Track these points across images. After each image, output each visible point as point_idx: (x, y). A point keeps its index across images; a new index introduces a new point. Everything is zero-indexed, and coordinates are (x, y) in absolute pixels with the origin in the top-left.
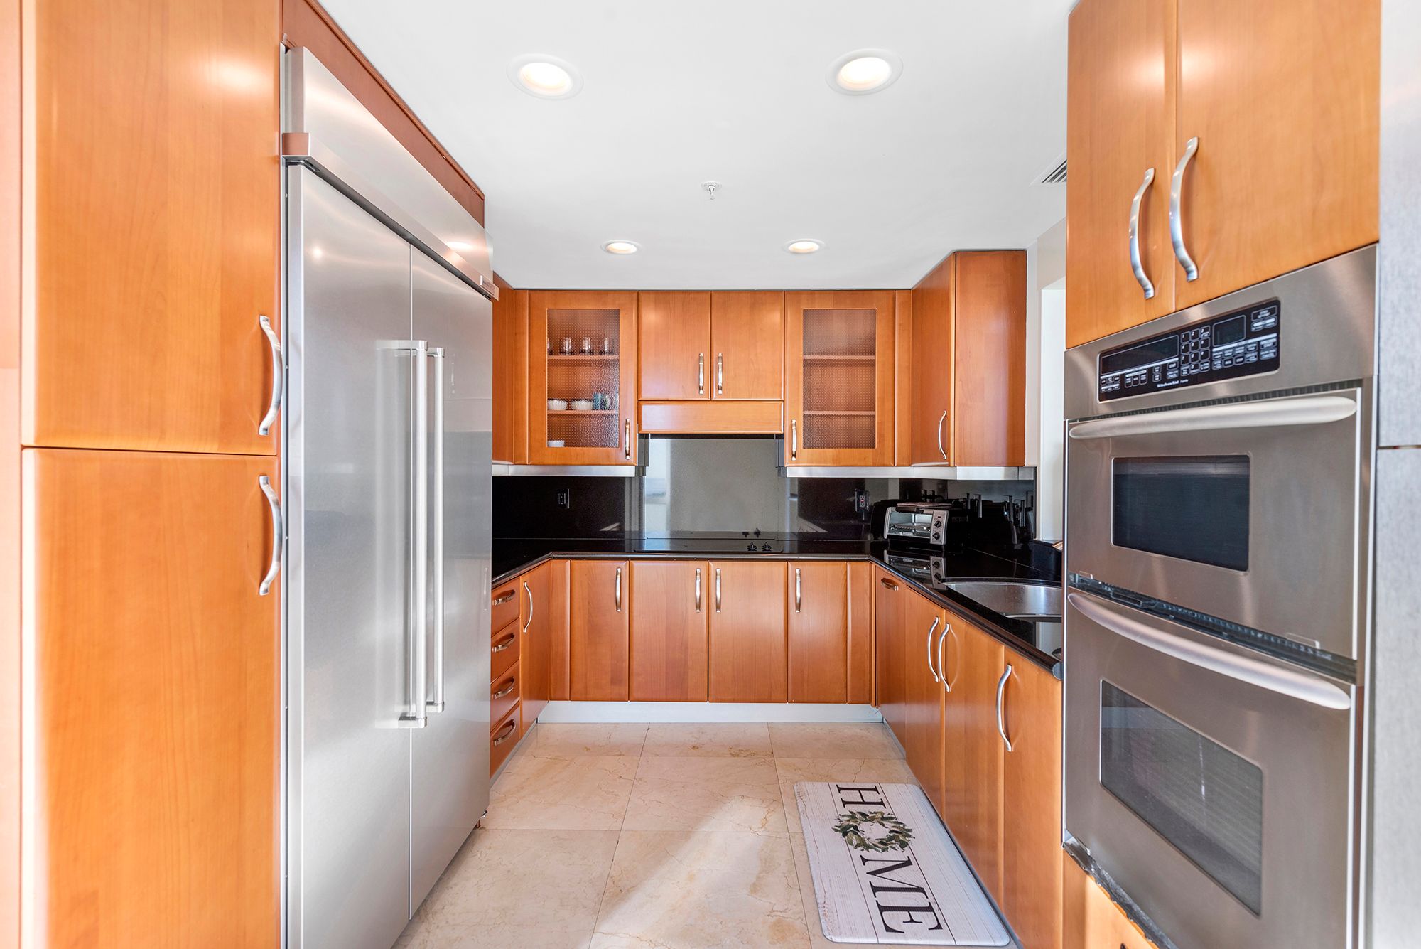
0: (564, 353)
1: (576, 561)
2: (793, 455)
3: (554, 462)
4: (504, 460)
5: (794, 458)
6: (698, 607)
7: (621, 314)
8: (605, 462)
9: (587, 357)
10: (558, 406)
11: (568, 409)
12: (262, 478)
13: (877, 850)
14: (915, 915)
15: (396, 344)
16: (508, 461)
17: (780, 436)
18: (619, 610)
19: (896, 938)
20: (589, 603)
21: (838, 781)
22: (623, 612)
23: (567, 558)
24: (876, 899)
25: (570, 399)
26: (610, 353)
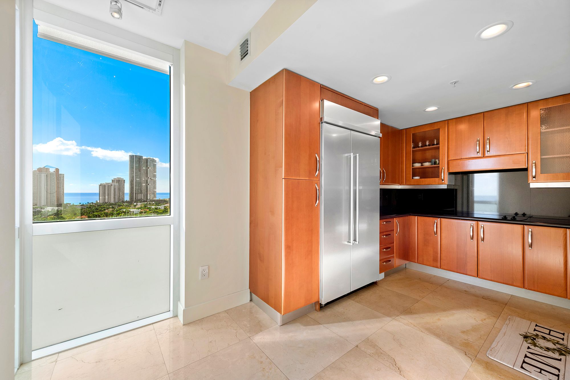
0: (419, 147)
1: (419, 217)
2: (533, 178)
3: (414, 184)
4: (396, 183)
5: (534, 179)
6: (472, 238)
7: (440, 129)
8: (434, 183)
9: (428, 147)
10: (417, 165)
11: (421, 166)
12: (316, 184)
13: (542, 350)
14: (542, 372)
15: (346, 155)
16: (398, 184)
17: (526, 170)
18: (436, 235)
19: (525, 371)
20: (424, 231)
21: (537, 323)
22: (437, 236)
23: (416, 216)
24: (524, 359)
25: (422, 163)
26: (437, 144)
